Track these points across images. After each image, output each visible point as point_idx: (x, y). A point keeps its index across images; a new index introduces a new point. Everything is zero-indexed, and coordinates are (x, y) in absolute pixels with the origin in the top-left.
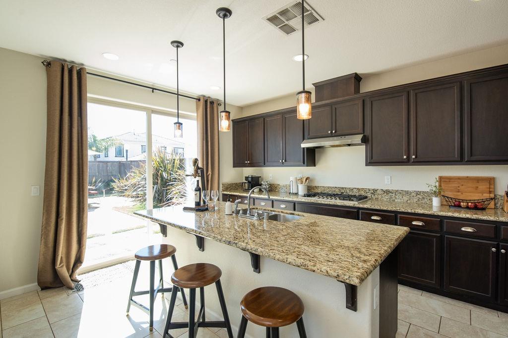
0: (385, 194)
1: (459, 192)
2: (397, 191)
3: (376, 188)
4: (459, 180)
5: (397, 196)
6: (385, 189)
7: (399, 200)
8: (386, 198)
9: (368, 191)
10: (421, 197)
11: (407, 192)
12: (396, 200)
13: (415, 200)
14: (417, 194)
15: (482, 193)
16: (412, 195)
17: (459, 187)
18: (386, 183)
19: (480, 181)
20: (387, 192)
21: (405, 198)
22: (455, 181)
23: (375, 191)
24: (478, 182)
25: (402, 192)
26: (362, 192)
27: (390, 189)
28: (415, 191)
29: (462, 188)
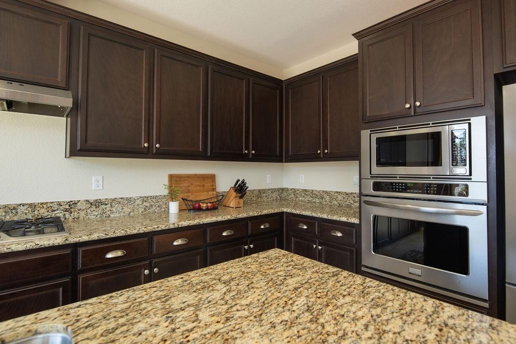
0: (94, 208)
1: (189, 192)
2: (114, 200)
3: (75, 198)
4: (188, 179)
5: (114, 209)
6: (92, 198)
7: (117, 215)
8: (94, 214)
9: (56, 207)
10: (148, 205)
11: (129, 200)
12: (112, 216)
13: (141, 210)
14: (143, 201)
15: (208, 191)
16: (136, 203)
17: (189, 186)
18: (94, 187)
19: (205, 179)
20: (98, 203)
21: (126, 210)
22: (185, 180)
23: (72, 205)
24: (204, 180)
25: (121, 200)
26: (42, 211)
27: (102, 197)
28: (140, 197)
29: (192, 188)
